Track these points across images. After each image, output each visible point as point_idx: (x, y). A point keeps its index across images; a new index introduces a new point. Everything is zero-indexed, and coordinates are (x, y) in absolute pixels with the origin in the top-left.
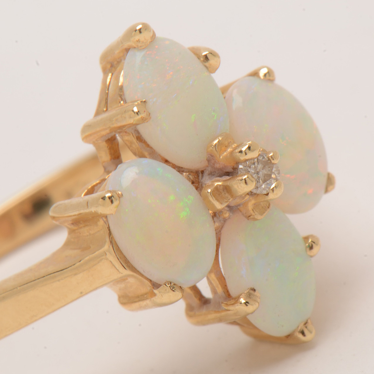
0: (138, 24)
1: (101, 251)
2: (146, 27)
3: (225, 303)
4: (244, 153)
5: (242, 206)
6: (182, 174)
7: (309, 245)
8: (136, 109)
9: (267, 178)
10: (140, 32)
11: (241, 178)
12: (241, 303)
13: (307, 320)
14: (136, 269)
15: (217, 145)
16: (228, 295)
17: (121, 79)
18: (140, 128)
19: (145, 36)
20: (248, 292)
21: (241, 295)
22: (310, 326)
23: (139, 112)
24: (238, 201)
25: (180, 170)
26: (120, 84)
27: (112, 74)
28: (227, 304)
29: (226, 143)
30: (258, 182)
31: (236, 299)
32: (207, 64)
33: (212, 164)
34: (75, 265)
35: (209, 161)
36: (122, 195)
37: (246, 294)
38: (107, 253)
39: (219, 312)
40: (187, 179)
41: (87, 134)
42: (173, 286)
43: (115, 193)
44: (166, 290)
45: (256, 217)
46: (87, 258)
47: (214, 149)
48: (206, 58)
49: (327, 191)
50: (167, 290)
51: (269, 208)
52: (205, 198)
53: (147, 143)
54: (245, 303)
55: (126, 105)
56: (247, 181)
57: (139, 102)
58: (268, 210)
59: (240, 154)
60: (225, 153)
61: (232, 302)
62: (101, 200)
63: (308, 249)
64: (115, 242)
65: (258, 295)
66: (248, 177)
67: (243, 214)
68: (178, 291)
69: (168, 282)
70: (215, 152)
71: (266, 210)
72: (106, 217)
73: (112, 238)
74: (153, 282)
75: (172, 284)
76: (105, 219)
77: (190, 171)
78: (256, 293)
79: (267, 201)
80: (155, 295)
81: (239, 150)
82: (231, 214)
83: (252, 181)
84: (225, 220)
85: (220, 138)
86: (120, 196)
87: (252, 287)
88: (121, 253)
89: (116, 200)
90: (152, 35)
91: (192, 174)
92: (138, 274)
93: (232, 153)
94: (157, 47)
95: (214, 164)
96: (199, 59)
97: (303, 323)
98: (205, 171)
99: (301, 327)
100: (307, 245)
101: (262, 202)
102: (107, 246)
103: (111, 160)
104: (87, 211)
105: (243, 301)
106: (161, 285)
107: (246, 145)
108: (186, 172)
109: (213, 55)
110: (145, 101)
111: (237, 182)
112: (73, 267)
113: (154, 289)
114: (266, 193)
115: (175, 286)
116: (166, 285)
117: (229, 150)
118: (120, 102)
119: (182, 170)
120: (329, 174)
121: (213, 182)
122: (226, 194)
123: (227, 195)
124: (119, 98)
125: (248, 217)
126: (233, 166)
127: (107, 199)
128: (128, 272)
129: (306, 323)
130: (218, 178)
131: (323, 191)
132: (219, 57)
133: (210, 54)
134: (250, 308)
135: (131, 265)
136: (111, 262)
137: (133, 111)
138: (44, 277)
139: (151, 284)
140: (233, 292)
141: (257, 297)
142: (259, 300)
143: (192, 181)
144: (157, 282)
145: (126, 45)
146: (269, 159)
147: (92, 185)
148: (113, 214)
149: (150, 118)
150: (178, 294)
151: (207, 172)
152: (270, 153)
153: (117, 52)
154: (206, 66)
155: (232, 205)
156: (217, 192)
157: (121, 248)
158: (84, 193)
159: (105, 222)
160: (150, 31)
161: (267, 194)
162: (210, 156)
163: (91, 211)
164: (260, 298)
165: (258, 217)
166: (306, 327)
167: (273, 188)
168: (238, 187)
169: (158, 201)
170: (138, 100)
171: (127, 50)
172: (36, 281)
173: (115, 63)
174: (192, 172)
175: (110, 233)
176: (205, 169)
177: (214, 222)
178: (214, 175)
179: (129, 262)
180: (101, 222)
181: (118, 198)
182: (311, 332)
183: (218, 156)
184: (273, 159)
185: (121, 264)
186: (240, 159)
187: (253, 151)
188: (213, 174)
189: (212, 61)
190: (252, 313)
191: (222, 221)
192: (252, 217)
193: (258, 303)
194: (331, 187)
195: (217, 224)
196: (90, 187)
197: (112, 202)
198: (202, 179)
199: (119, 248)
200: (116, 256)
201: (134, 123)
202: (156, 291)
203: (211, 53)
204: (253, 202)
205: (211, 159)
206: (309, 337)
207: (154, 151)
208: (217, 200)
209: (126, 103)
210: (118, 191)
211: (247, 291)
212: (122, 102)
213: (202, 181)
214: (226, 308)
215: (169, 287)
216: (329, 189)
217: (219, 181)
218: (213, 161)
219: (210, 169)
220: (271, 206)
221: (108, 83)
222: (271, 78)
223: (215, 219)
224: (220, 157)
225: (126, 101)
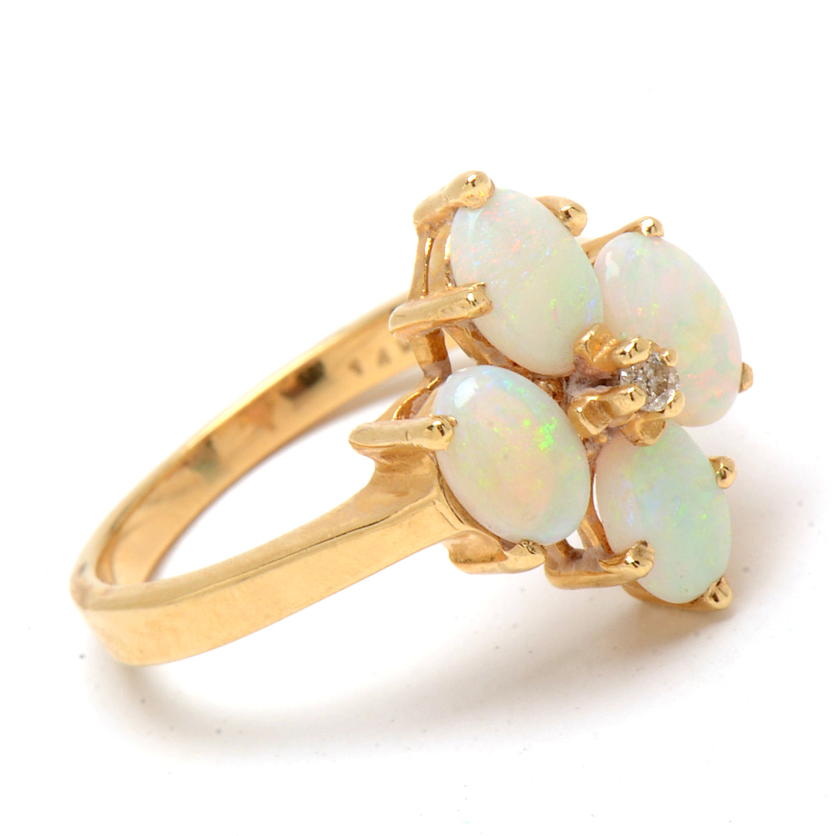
0: (470, 173)
1: (426, 498)
2: (481, 177)
3: (605, 561)
4: (627, 355)
5: (625, 426)
6: (537, 383)
7: (721, 474)
8: (471, 297)
9: (662, 389)
10: (474, 185)
11: (623, 392)
12: (628, 564)
13: (721, 579)
14: (477, 523)
15: (588, 343)
16: (608, 550)
17: (447, 251)
18: (478, 322)
19: (481, 191)
20: (637, 547)
21: (627, 551)
22: (724, 586)
23: (475, 301)
24: (621, 421)
25: (535, 377)
26: (446, 258)
27: (433, 240)
28: (605, 563)
29: (601, 338)
30: (649, 394)
31: (621, 558)
32: (568, 224)
33: (581, 370)
34: (389, 518)
35: (576, 364)
36: (456, 421)
37: (635, 549)
38: (436, 501)
39: (595, 574)
40: (546, 391)
41: (399, 326)
42: (533, 547)
43: (446, 421)
44: (522, 552)
45: (646, 442)
46: (406, 508)
47: (585, 349)
48: (567, 215)
49: (741, 389)
50: (524, 552)
51: (663, 427)
52: (574, 421)
53: (486, 340)
54: (633, 563)
55: (456, 290)
56: (634, 397)
57: (475, 286)
58: (663, 430)
59: (622, 356)
60: (600, 354)
61: (615, 560)
62: (427, 430)
63: (719, 478)
64: (447, 486)
65: (652, 550)
66: (635, 390)
67: (627, 438)
68: (538, 553)
69: (525, 541)
70: (587, 353)
71: (660, 431)
72: (434, 452)
73: (442, 481)
74: (503, 539)
75: (531, 543)
76: (432, 455)
77: (549, 379)
78: (648, 549)
79: (662, 420)
80: (506, 558)
81: (621, 351)
82: (610, 438)
83: (641, 395)
84: (601, 446)
85: (593, 333)
86: (453, 424)
87: (643, 540)
88: (456, 500)
89: (448, 429)
90: (490, 186)
91: (552, 382)
92: (481, 530)
93: (610, 353)
94: (497, 204)
95: (584, 369)
96: (557, 216)
97: (715, 584)
98: (571, 378)
99: (713, 588)
100: (718, 472)
101: (654, 421)
102: (435, 492)
103: (434, 361)
104: (406, 443)
105: (630, 559)
106: (515, 544)
107: (630, 343)
108: (544, 380)
109: (577, 210)
110: (484, 285)
111: (620, 396)
112: (387, 520)
113: (505, 550)
114: (660, 410)
115: (535, 547)
116: (522, 545)
117: (606, 348)
118: (447, 285)
119: (539, 377)
120: (744, 365)
121: (584, 396)
122: (602, 413)
123: (605, 414)
124: (446, 279)
125: (636, 442)
126: (612, 373)
127: (435, 429)
128: (467, 527)
129: (719, 583)
130: (592, 389)
131: (738, 390)
132: (586, 214)
133: (573, 210)
134: (641, 571)
135: (471, 517)
136: (442, 514)
137: (467, 300)
138: (345, 533)
139: (500, 542)
140: (616, 546)
141: (650, 553)
142: (653, 558)
143: (553, 392)
144: (509, 540)
145: (452, 202)
146: (663, 361)
147: (409, 399)
148: (443, 450)
149: (492, 308)
150: (540, 557)
151: (574, 379)
152: (664, 350)
153: (438, 210)
154: (567, 227)
155: (612, 426)
156: (591, 411)
157: (455, 495)
158: (397, 410)
159: (432, 459)
160: (486, 182)
161: (662, 412)
162: (578, 358)
163: (412, 444)
164: (654, 555)
165: (649, 440)
166: (719, 589)
167: (671, 403)
168: (621, 404)
169: (508, 429)
170: (474, 284)
171: (455, 209)
172: (334, 540)
173: (437, 224)
174: (552, 380)
175: (440, 474)
176: (571, 375)
177: (586, 449)
178: (584, 383)
179: (467, 513)
180: (427, 459)
181: (451, 427)
182: (726, 595)
183: (590, 358)
184: (669, 361)
185: (457, 517)
186: (621, 364)
187: (641, 351)
188: (582, 381)
189: (576, 219)
190: (644, 576)
191: (597, 448)
192: (640, 442)
193: (652, 561)
194: (748, 384)
195: (590, 452)
196: (405, 402)
197: (443, 433)
198: (567, 389)
199: (453, 494)
200: (449, 505)
201: (470, 316)
202: (506, 553)
203: (573, 208)
204: (642, 421)
205: (579, 362)
206: (724, 602)
207: (498, 351)
208: (591, 422)
209: (456, 286)
210: (451, 416)
211: (636, 545)
212: (450, 285)
213: (566, 391)
214: (605, 568)
215: (526, 548)
216: (744, 387)
217: (592, 394)
218: (583, 366)
219: (577, 375)
220: (667, 424)
221: (427, 253)
222: (658, 234)
223: (587, 444)
224: (593, 359)
225: (455, 282)
